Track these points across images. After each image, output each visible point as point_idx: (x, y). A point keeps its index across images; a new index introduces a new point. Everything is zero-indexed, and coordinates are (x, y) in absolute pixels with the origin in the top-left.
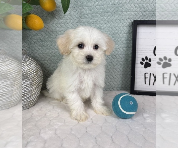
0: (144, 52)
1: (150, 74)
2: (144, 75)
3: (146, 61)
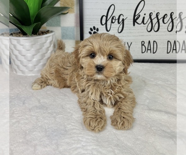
0: (92, 22)
3: (94, 31)
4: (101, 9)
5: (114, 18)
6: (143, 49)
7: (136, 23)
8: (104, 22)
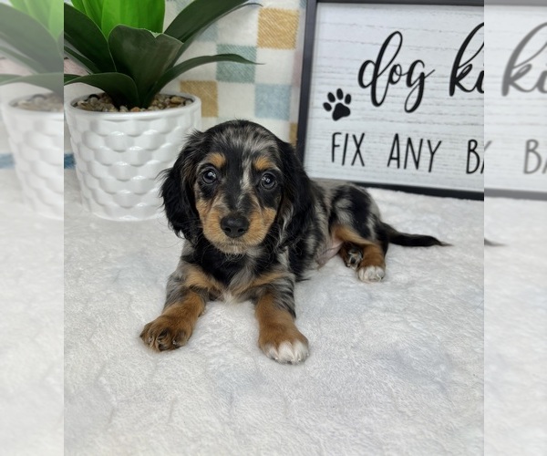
0: (334, 78)
1: (347, 136)
2: (331, 138)
3: (337, 101)
4: (363, 43)
5: (398, 69)
6: (470, 162)
7: (457, 88)
8: (368, 78)
